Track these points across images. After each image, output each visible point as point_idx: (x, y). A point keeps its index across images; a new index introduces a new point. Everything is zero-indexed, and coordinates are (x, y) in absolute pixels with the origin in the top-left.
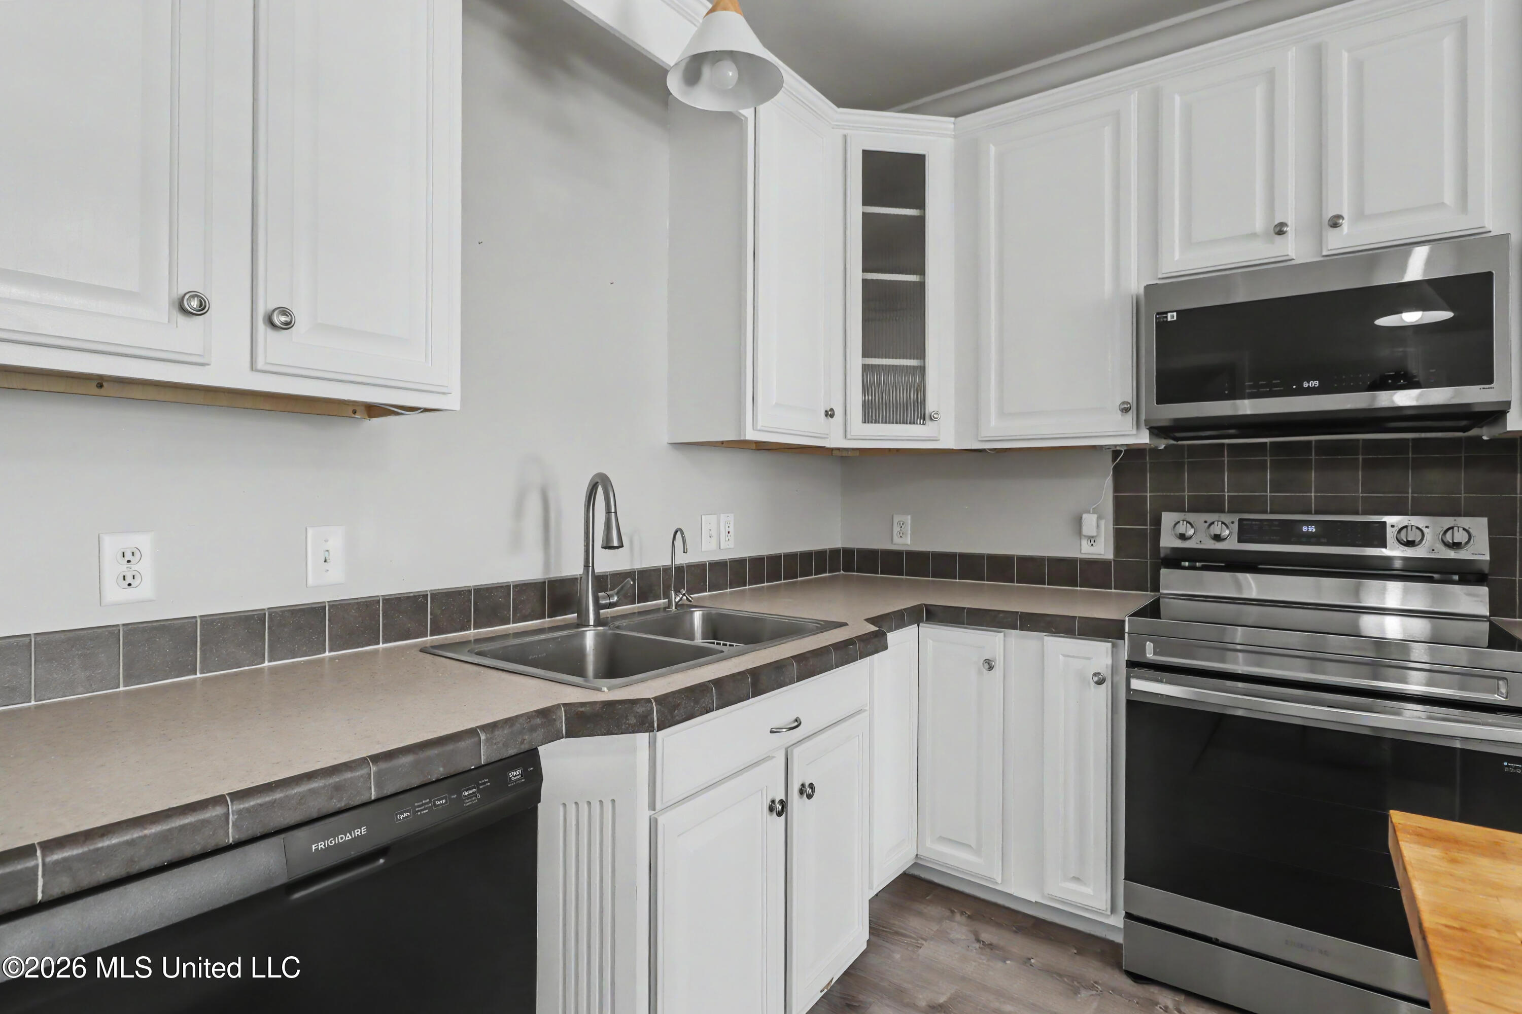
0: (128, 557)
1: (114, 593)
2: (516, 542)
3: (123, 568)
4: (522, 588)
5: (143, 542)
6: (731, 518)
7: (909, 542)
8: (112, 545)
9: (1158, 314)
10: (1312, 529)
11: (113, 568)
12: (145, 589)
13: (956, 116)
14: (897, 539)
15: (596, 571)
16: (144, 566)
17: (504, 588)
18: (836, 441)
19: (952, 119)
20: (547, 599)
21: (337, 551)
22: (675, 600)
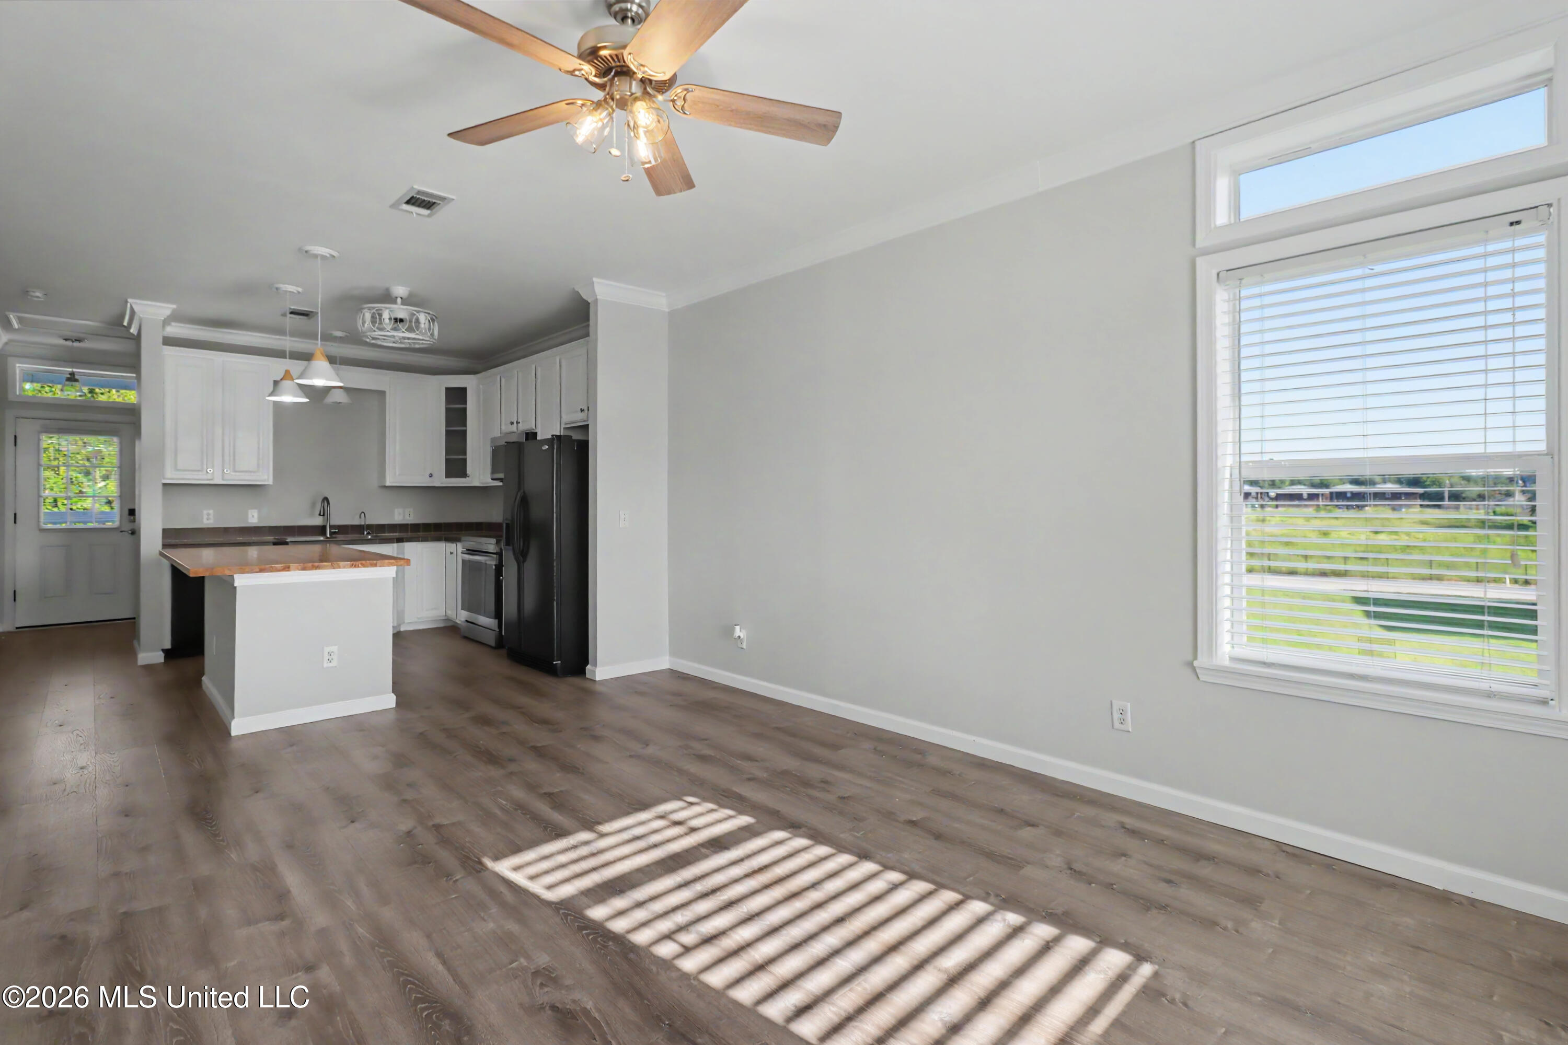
1: (206, 521)
2: (309, 515)
3: (207, 517)
4: (312, 527)
6: (411, 510)
8: (205, 512)
11: (205, 517)
12: (211, 521)
15: (331, 524)
18: (435, 484)
20: (321, 530)
21: (256, 515)
22: (365, 533)
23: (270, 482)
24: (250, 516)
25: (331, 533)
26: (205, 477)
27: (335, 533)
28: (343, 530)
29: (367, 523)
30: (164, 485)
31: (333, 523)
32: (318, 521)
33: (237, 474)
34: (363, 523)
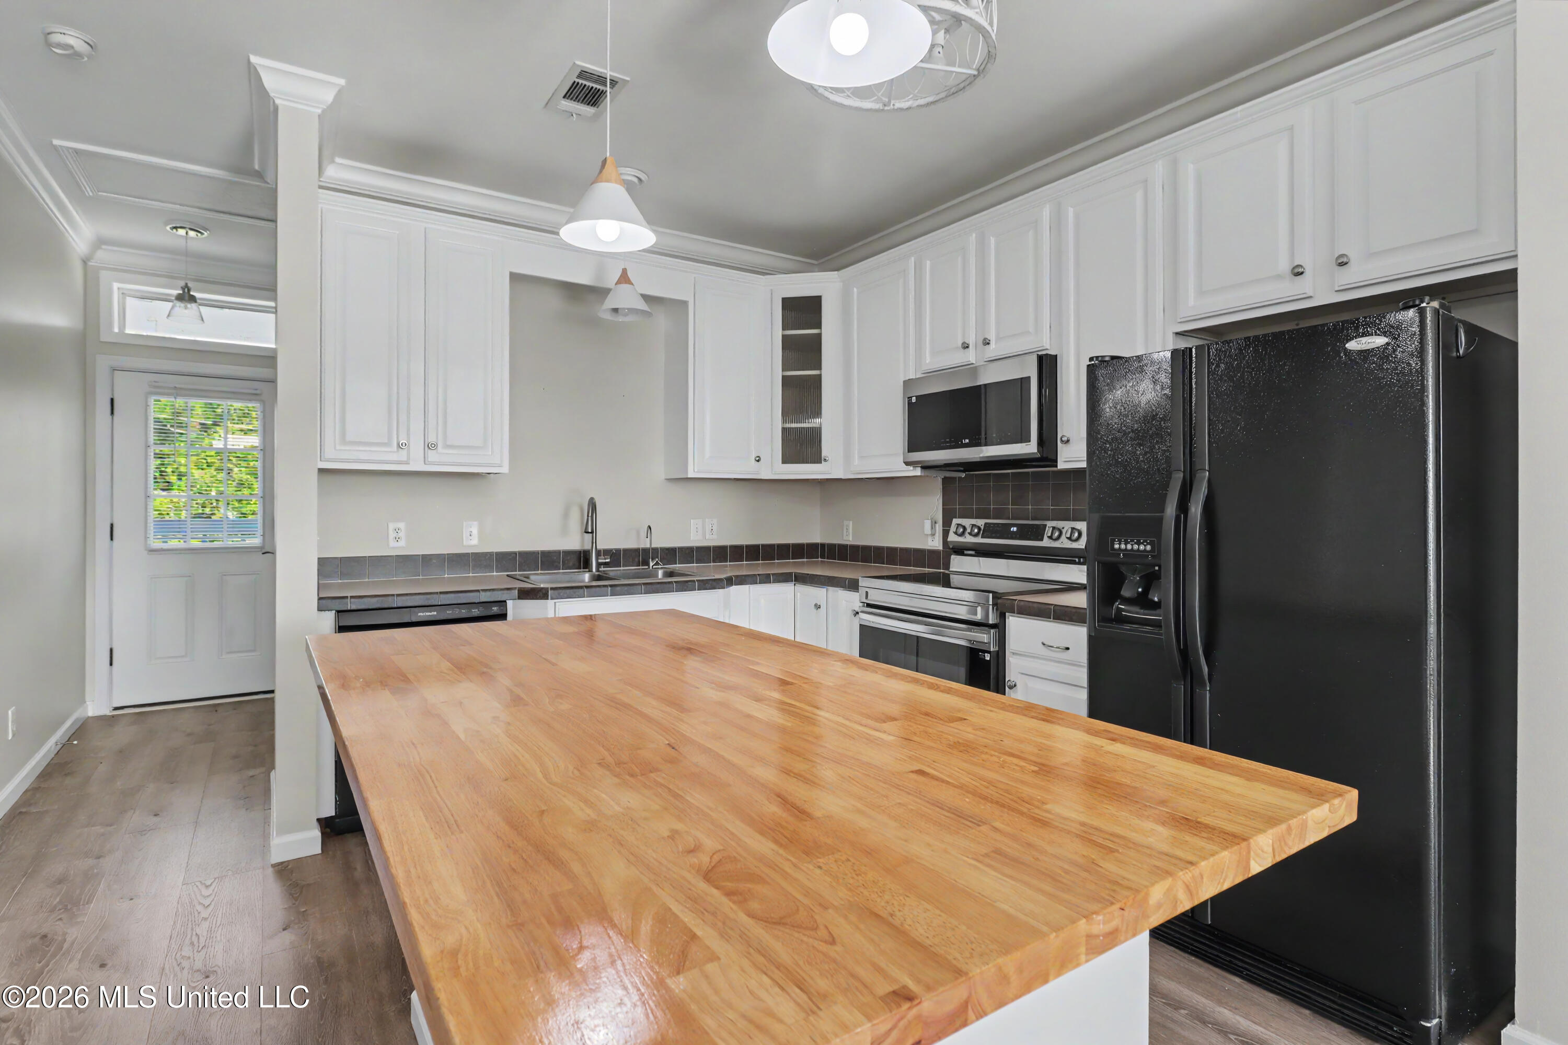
0: (397, 530)
1: (392, 543)
2: (565, 530)
3: (395, 535)
4: (567, 553)
5: (402, 525)
6: (715, 521)
7: (851, 539)
8: (392, 526)
9: (908, 398)
10: (1015, 529)
11: (392, 534)
12: (402, 543)
13: (838, 270)
14: (845, 538)
15: (598, 548)
16: (402, 534)
17: (558, 552)
18: (766, 475)
19: (836, 272)
20: (582, 559)
21: (475, 531)
22: (651, 564)
23: (505, 469)
24: (465, 535)
25: (599, 565)
26: (394, 457)
27: (606, 564)
28: (616, 557)
29: (654, 546)
30: (321, 471)
31: (601, 546)
32: (574, 542)
33: (451, 451)
34: (648, 546)
